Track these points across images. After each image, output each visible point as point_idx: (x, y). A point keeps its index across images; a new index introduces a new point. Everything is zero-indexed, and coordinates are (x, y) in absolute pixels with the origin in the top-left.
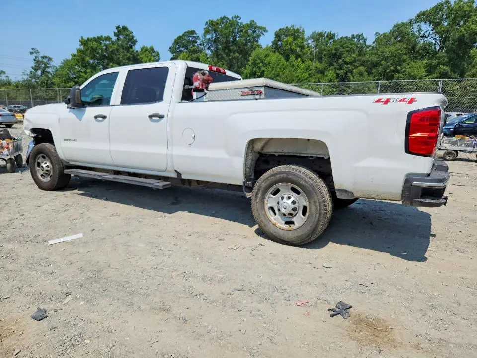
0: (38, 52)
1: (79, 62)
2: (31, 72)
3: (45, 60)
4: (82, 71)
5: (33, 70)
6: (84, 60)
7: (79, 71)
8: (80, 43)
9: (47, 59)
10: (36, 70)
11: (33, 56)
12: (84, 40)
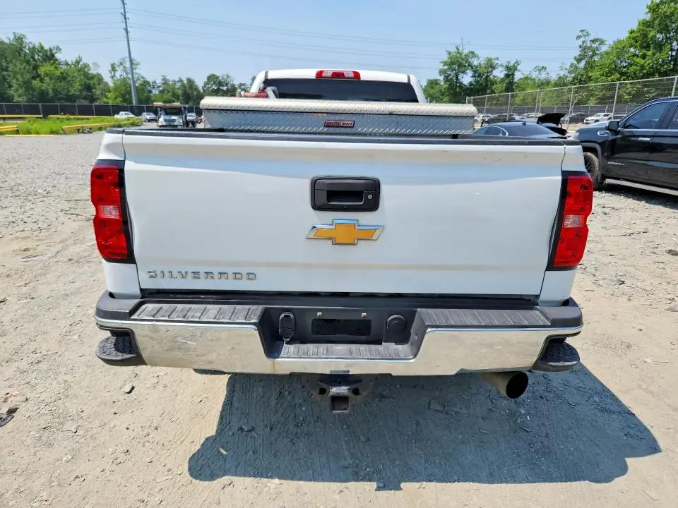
0: (588, 34)
1: (637, 42)
2: (572, 65)
3: (594, 45)
4: (637, 56)
5: (575, 62)
6: (645, 36)
7: (635, 55)
8: (647, 10)
9: (599, 43)
10: (579, 60)
11: (580, 42)
12: (654, 4)
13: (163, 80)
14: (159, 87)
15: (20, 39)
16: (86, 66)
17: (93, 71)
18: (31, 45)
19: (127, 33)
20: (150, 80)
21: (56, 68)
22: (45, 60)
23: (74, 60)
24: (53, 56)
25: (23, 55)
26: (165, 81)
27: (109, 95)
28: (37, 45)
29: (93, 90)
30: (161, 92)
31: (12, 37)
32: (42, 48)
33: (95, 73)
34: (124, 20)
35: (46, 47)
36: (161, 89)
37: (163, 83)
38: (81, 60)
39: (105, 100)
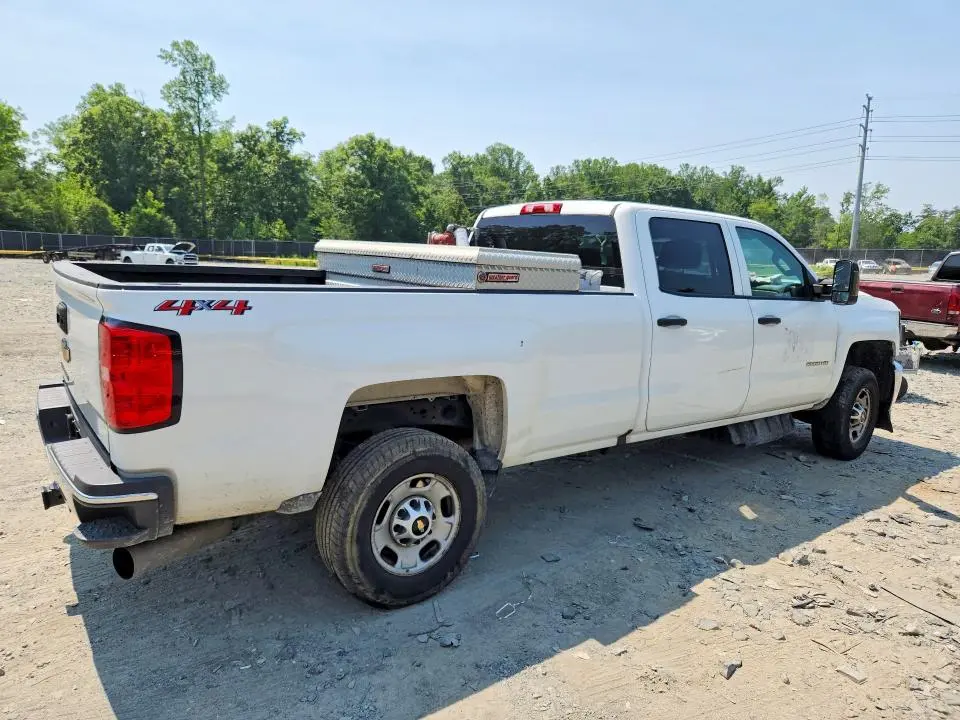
13: (926, 211)
14: (914, 222)
15: (737, 173)
16: (810, 199)
17: (817, 205)
18: (748, 179)
19: (864, 151)
20: (902, 212)
21: (770, 204)
22: (759, 196)
23: (796, 193)
24: (771, 189)
25: (735, 191)
26: (929, 213)
27: (831, 236)
28: (755, 177)
29: (811, 230)
30: (918, 229)
31: (729, 171)
32: (760, 180)
33: (821, 207)
34: (862, 134)
35: (765, 179)
36: (917, 225)
37: (924, 217)
38: (805, 192)
39: (823, 242)
